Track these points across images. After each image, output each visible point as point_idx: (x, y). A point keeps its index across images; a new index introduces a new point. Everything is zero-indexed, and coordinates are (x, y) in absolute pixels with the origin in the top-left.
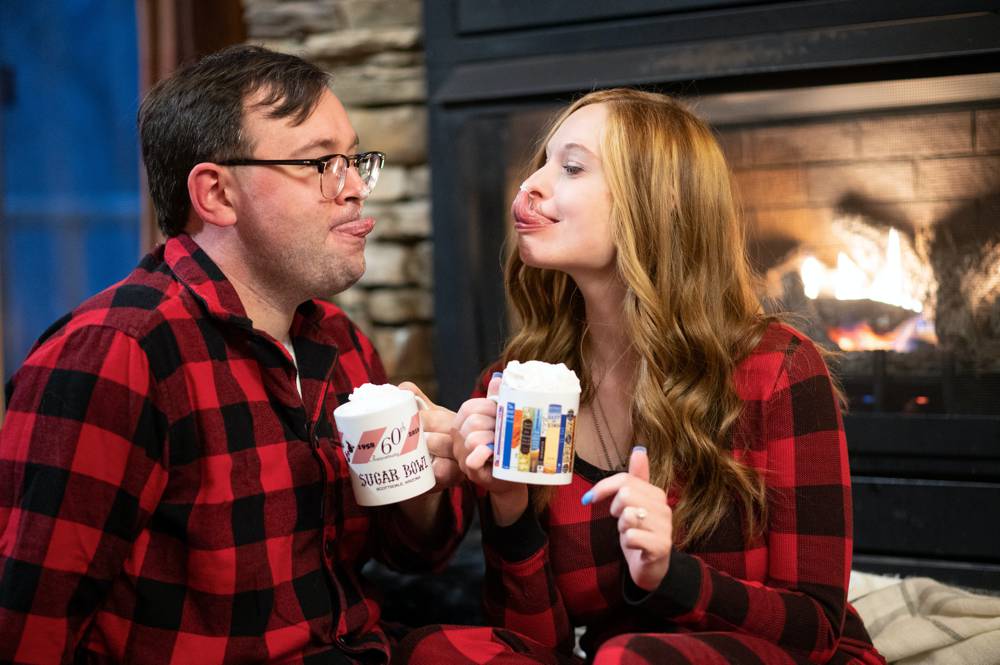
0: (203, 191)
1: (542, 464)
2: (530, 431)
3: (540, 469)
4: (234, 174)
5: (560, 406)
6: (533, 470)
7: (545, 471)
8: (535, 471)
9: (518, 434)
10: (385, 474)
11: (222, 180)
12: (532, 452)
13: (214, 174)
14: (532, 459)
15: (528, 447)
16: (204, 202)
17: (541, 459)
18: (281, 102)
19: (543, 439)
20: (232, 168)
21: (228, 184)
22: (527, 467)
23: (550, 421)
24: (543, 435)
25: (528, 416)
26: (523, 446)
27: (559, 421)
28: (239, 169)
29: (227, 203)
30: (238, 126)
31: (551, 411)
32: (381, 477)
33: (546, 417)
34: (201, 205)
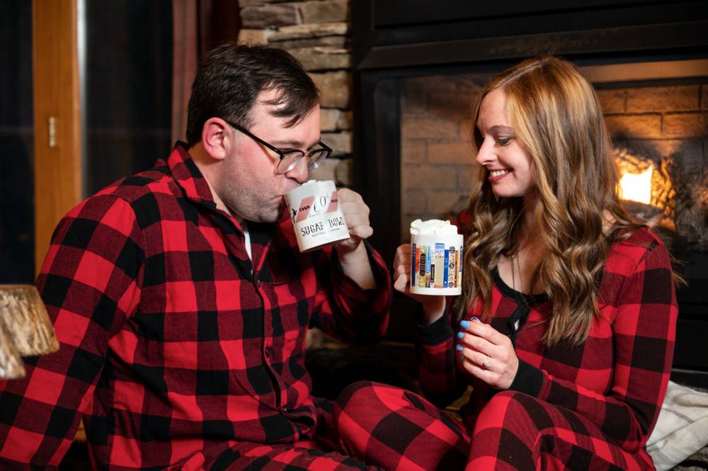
0: (211, 132)
1: (433, 282)
2: (425, 261)
3: (432, 285)
4: (233, 133)
5: (443, 244)
6: (428, 286)
7: (435, 287)
8: (429, 287)
9: (418, 263)
10: (317, 225)
11: (224, 131)
12: (426, 274)
13: (222, 127)
14: (427, 279)
15: (424, 271)
16: (208, 139)
17: (432, 279)
18: (282, 106)
19: (433, 266)
20: (234, 129)
21: (228, 135)
22: (424, 284)
23: (437, 254)
24: (432, 263)
25: (423, 251)
26: (421, 271)
27: (443, 254)
28: (238, 132)
29: (222, 145)
30: (249, 107)
31: (436, 247)
32: (315, 228)
33: (434, 251)
34: (207, 140)
